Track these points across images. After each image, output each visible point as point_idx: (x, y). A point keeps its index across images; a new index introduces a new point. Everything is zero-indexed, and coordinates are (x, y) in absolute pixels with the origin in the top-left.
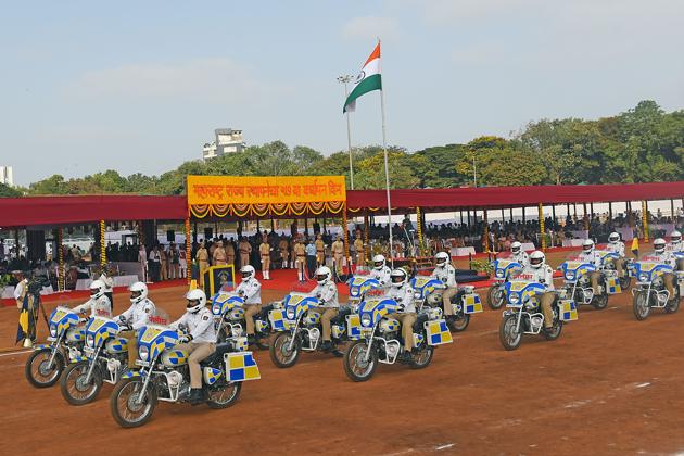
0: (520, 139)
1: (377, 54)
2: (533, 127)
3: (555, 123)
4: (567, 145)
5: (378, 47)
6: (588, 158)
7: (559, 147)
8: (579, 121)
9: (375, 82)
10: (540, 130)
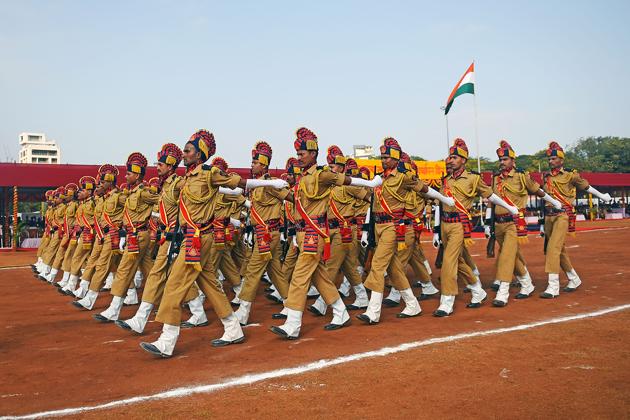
0: (573, 151)
1: (471, 69)
2: (583, 143)
3: (599, 139)
4: (608, 156)
5: (472, 65)
6: (624, 165)
7: (602, 157)
8: (617, 138)
9: (470, 88)
10: (588, 144)
